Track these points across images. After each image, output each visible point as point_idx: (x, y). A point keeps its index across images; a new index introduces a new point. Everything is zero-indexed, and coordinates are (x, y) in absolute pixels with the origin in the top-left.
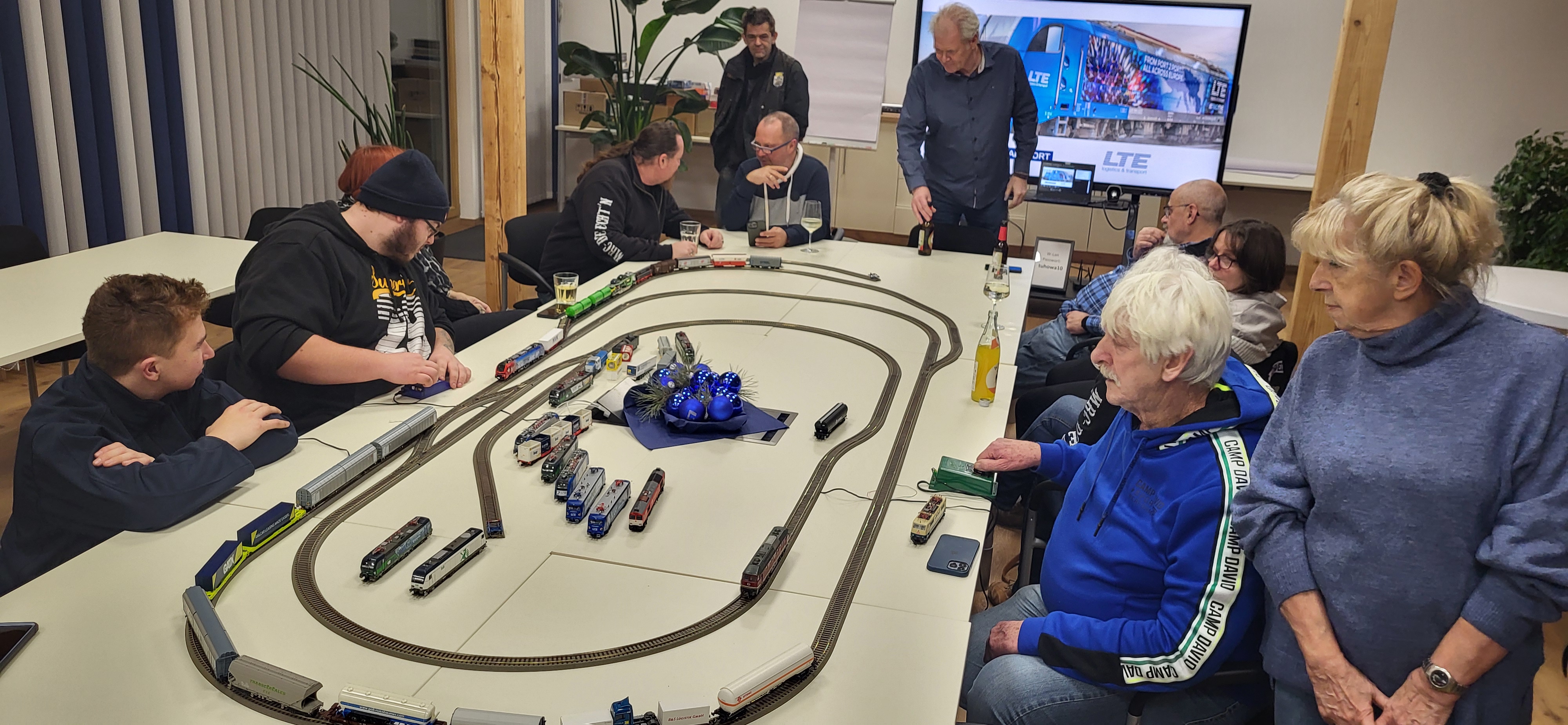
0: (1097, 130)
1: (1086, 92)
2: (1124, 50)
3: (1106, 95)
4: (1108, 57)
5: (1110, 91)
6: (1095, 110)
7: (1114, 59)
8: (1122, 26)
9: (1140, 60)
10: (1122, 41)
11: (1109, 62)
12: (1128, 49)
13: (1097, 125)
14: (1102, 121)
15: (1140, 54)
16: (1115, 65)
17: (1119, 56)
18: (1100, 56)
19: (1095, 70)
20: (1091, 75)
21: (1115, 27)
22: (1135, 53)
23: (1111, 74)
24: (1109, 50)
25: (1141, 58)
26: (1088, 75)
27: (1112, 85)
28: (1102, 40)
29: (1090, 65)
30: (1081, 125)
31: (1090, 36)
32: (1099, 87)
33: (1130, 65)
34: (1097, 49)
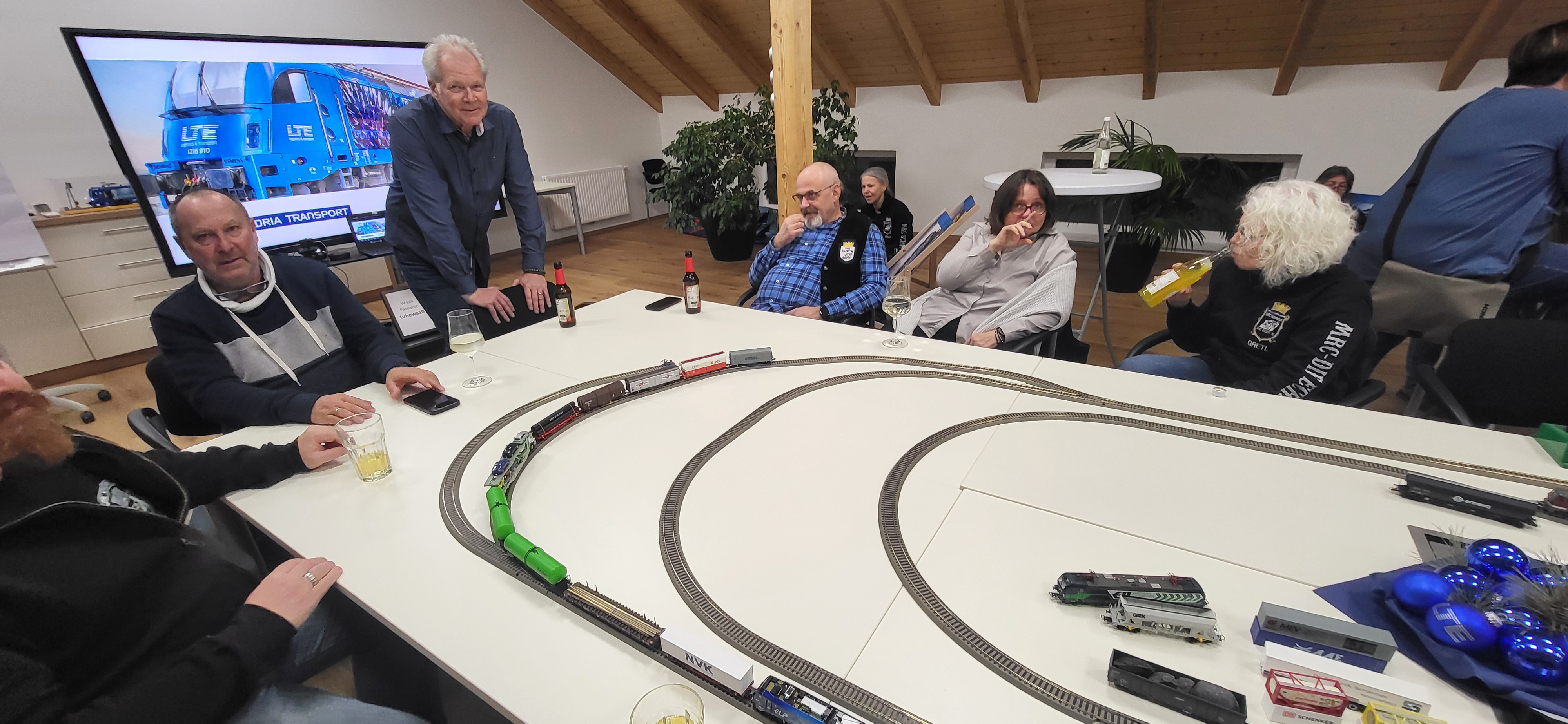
2: (379, 93)
4: (366, 102)
6: (375, 156)
7: (374, 104)
8: (368, 69)
12: (383, 92)
15: (396, 97)
16: (376, 109)
17: (377, 99)
18: (357, 101)
19: (358, 117)
20: (357, 123)
21: (360, 70)
22: (391, 96)
24: (364, 95)
25: (399, 99)
26: (354, 123)
28: (353, 86)
29: (351, 112)
31: (339, 81)
32: (370, 133)
34: (351, 95)
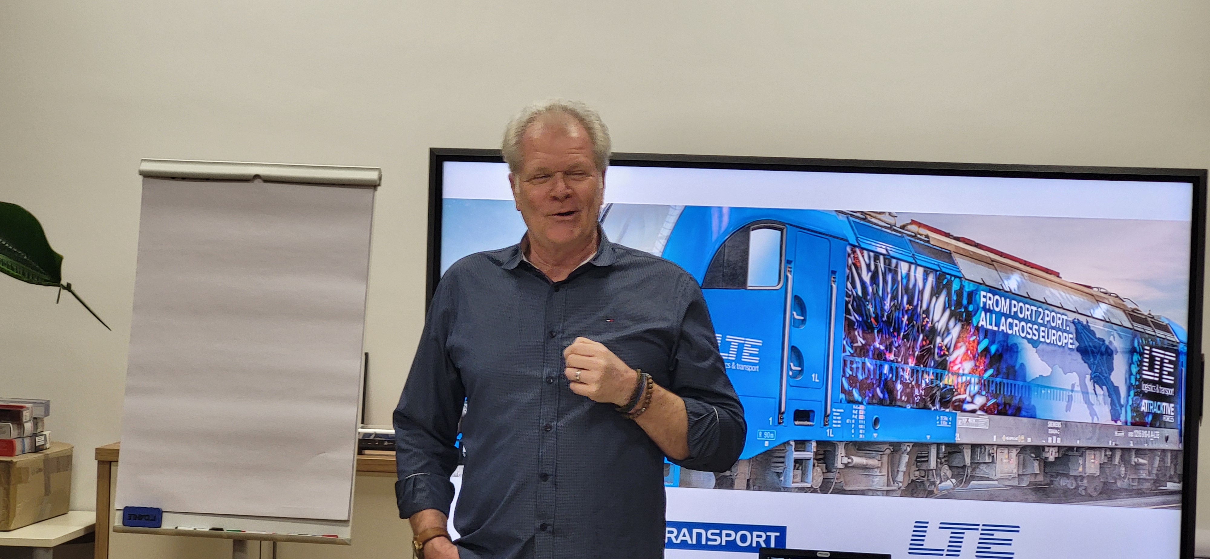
0: (885, 472)
1: (853, 380)
2: (931, 279)
3: (899, 387)
4: (894, 298)
5: (907, 376)
6: (876, 421)
7: (910, 302)
8: (920, 225)
9: (970, 302)
10: (922, 259)
11: (897, 307)
12: (940, 276)
13: (885, 458)
14: (896, 447)
15: (968, 288)
16: (913, 315)
17: (921, 292)
18: (876, 293)
19: (867, 327)
20: (860, 341)
21: (903, 227)
22: (956, 286)
23: (905, 337)
24: (894, 280)
25: (971, 295)
26: (853, 341)
27: (912, 363)
28: (876, 258)
29: (854, 317)
30: (846, 460)
31: (849, 249)
32: (881, 366)
33: (947, 313)
